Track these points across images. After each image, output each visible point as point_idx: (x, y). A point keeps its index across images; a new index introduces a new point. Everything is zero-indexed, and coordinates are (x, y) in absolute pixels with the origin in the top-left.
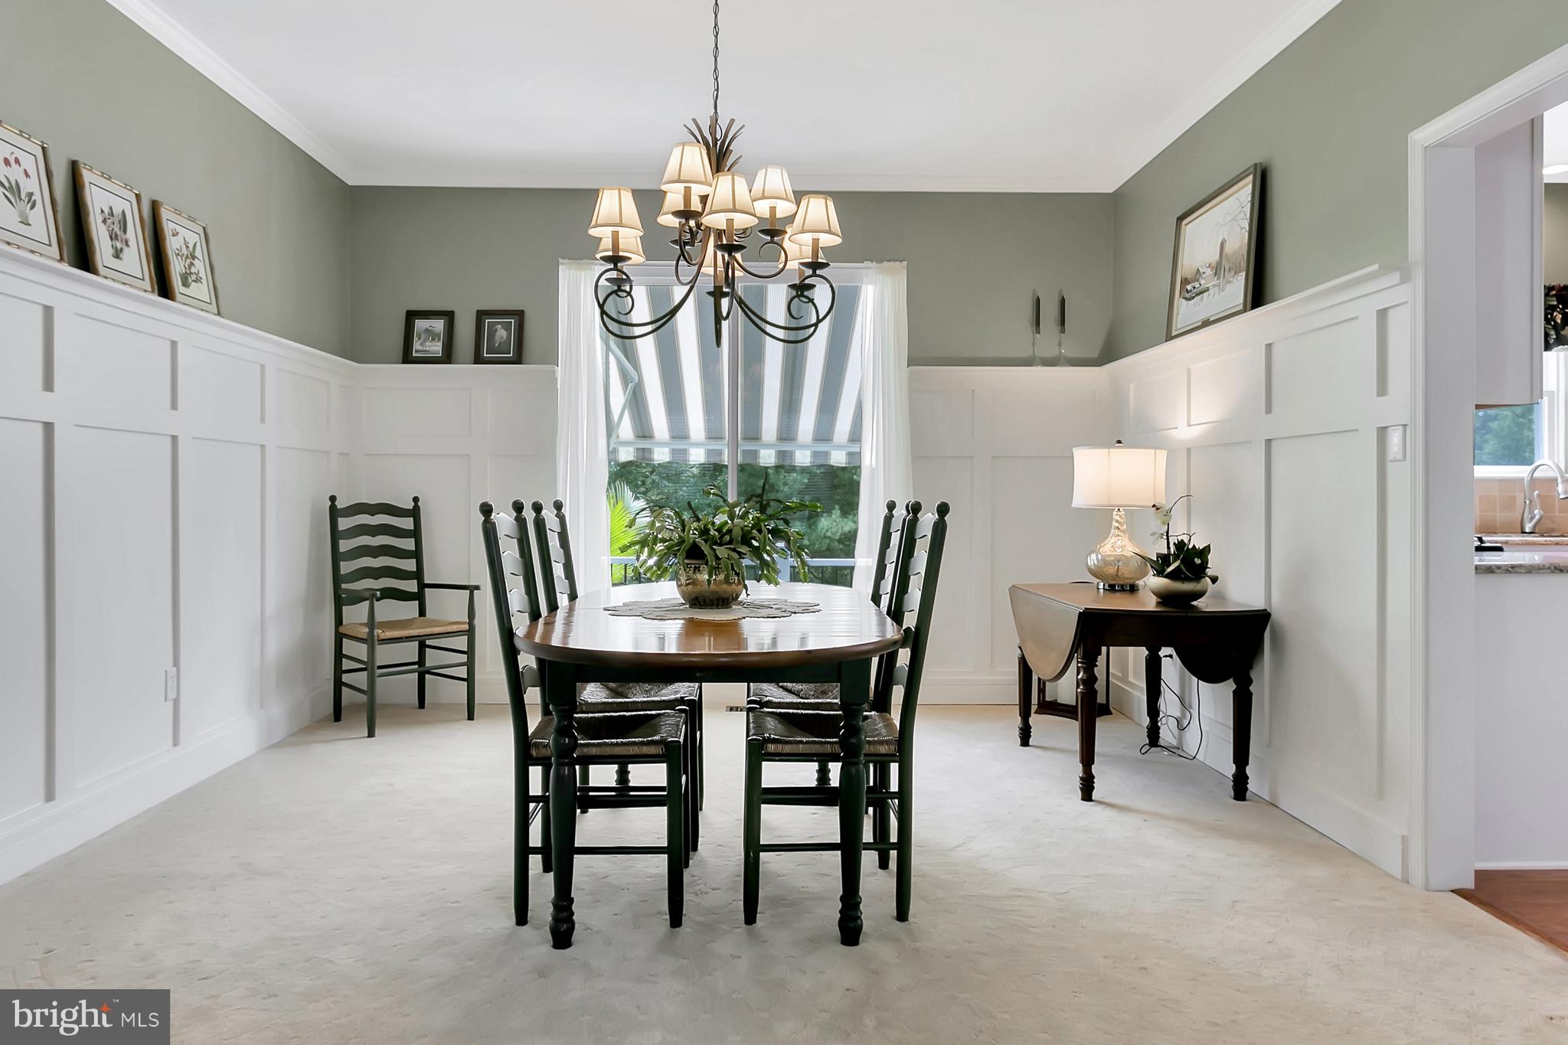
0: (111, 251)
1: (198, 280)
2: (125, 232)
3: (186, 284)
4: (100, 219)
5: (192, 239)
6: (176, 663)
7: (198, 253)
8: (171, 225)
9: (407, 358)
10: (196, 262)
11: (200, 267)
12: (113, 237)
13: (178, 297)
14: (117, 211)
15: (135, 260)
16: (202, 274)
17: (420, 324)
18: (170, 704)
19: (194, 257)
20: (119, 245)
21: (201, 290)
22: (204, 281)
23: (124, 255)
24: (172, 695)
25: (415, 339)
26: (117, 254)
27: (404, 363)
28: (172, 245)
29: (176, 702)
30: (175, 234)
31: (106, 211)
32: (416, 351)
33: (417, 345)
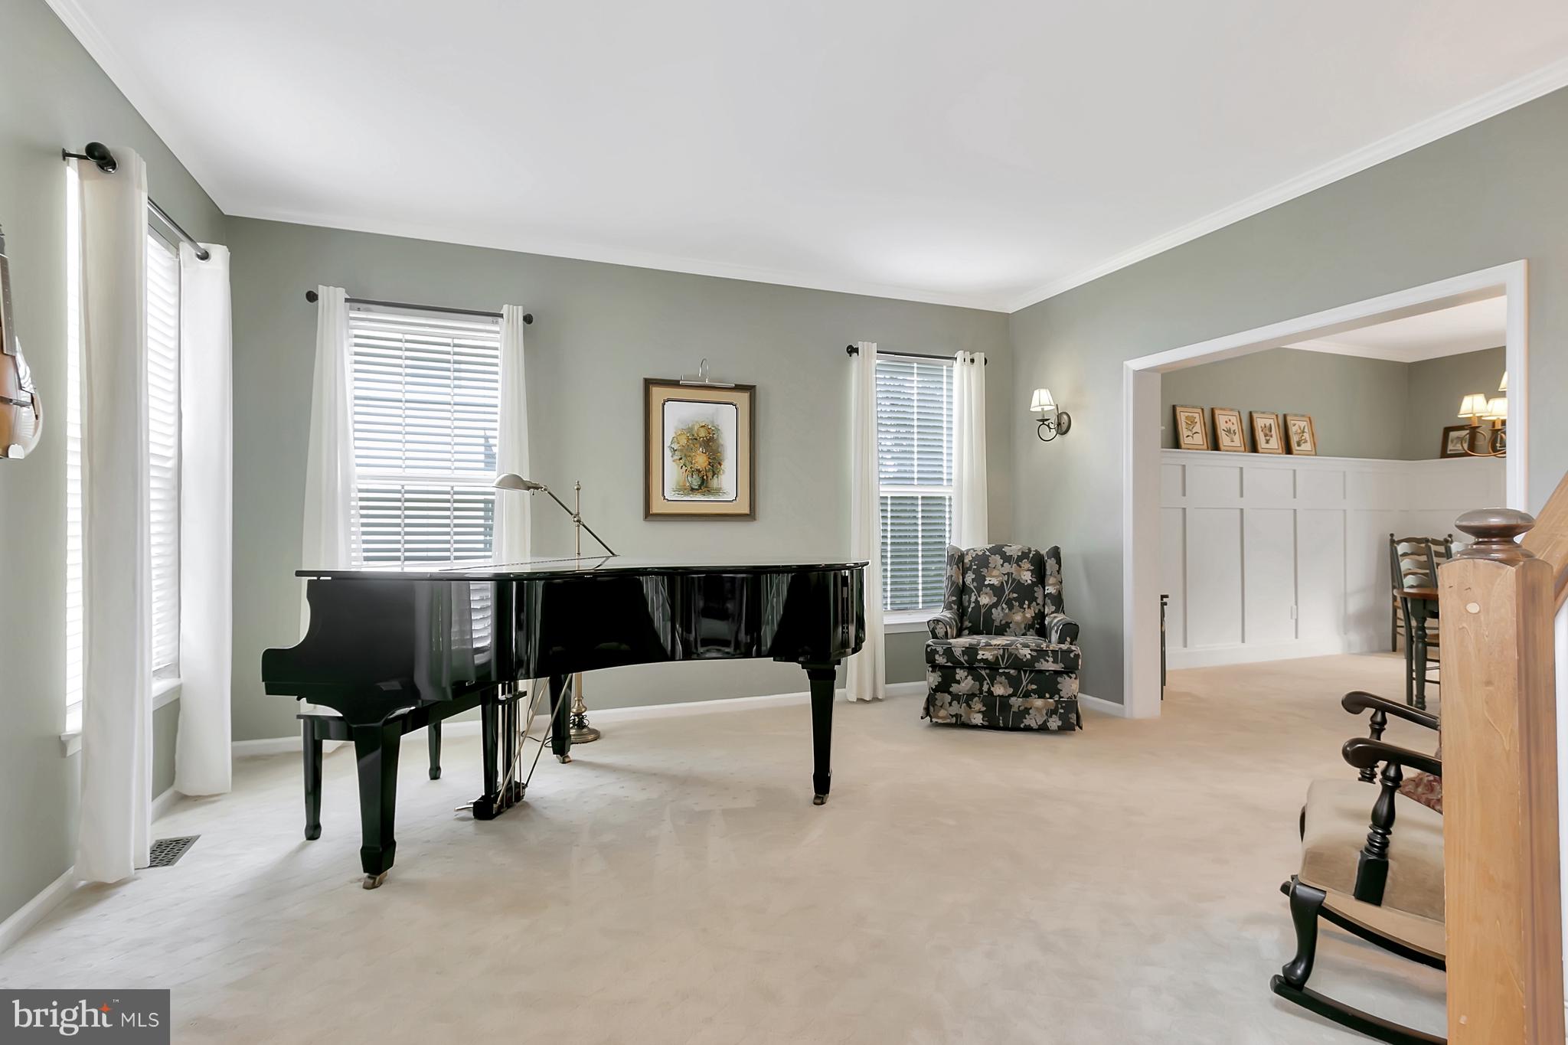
0: (1265, 441)
1: (1306, 442)
2: (1271, 431)
3: (1299, 445)
4: (1260, 430)
5: (1303, 424)
6: (1296, 604)
7: (1306, 430)
8: (1292, 422)
9: (1444, 455)
10: (1305, 434)
11: (1307, 436)
12: (1266, 435)
13: (1295, 452)
14: (1268, 425)
15: (1275, 442)
16: (1308, 439)
17: (1453, 434)
18: (1294, 621)
19: (1303, 432)
20: (1268, 438)
21: (1307, 447)
22: (1309, 441)
23: (1270, 442)
24: (1294, 617)
25: (1450, 443)
26: (1267, 442)
27: (1442, 457)
28: (1293, 430)
29: (1297, 620)
30: (1294, 425)
31: (1263, 426)
32: (1450, 450)
33: (1450, 447)
